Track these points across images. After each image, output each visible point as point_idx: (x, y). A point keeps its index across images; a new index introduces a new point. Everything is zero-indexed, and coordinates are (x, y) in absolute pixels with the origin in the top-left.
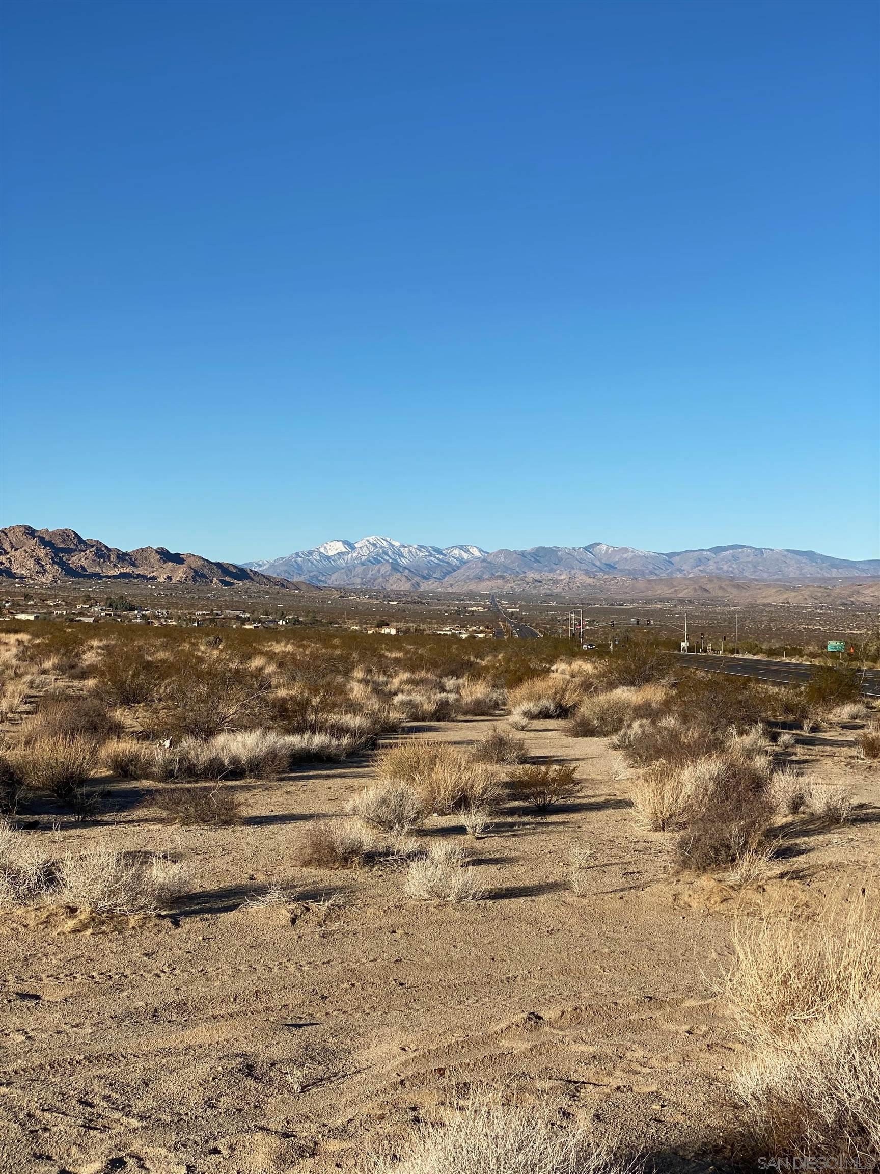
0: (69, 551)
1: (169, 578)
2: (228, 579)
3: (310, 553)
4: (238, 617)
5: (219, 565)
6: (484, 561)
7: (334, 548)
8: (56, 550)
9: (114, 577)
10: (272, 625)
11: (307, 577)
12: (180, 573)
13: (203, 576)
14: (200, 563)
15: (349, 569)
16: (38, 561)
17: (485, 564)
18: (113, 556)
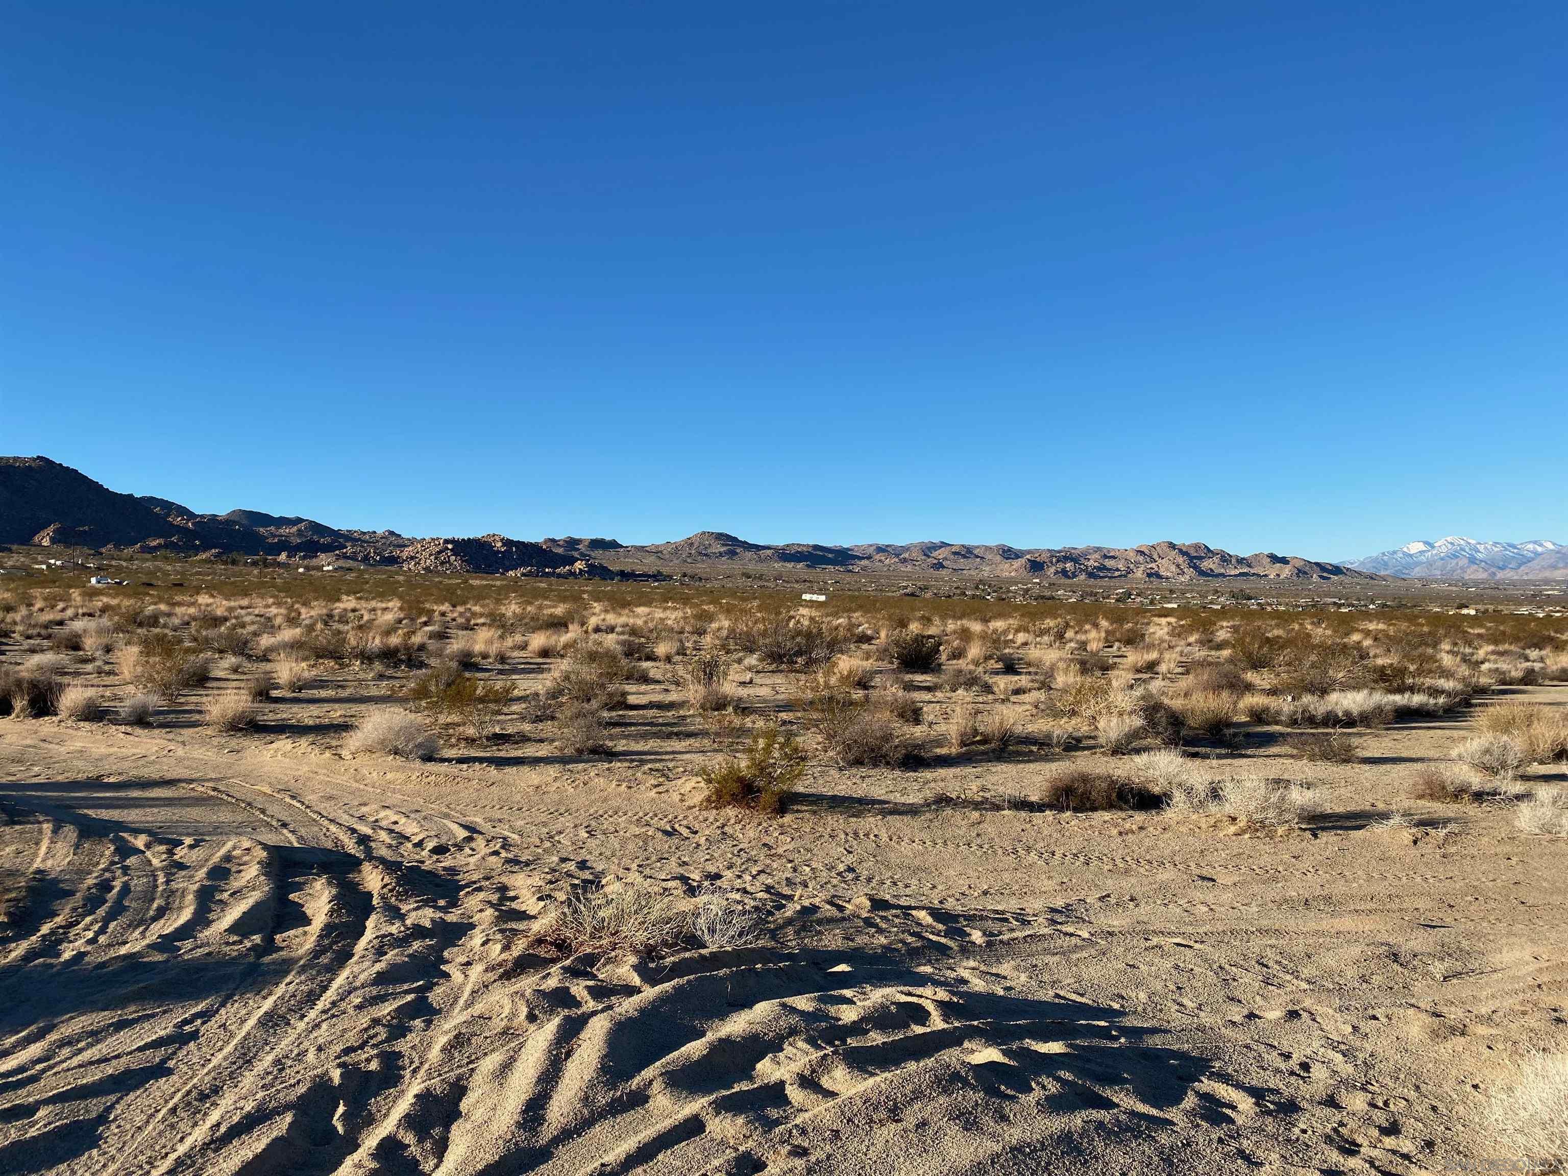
0: (1200, 558)
1: (1278, 575)
2: (1325, 574)
3: (1395, 552)
4: (1335, 603)
5: (1317, 564)
6: (1558, 552)
7: (1416, 547)
8: (1192, 558)
9: (1235, 576)
10: (1363, 608)
11: (1392, 571)
12: (1286, 571)
13: (1305, 573)
14: (1302, 563)
15: (1430, 564)
16: (1178, 566)
17: (1558, 555)
18: (1234, 561)
